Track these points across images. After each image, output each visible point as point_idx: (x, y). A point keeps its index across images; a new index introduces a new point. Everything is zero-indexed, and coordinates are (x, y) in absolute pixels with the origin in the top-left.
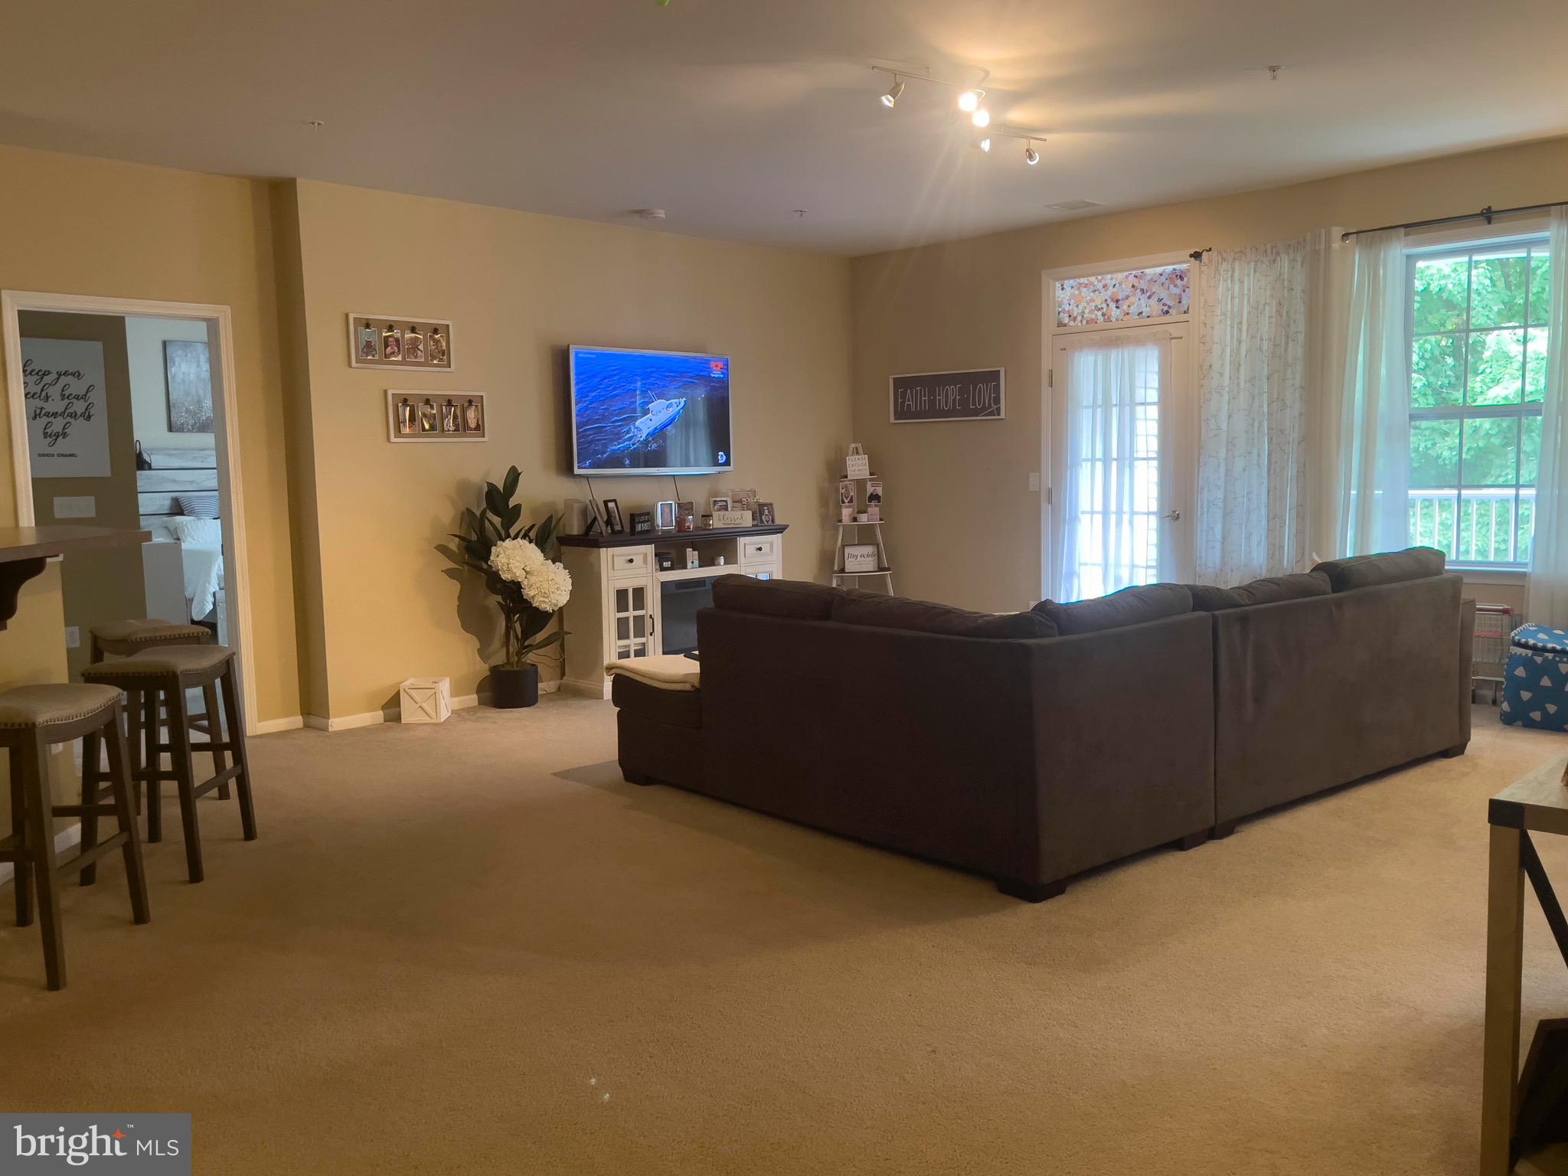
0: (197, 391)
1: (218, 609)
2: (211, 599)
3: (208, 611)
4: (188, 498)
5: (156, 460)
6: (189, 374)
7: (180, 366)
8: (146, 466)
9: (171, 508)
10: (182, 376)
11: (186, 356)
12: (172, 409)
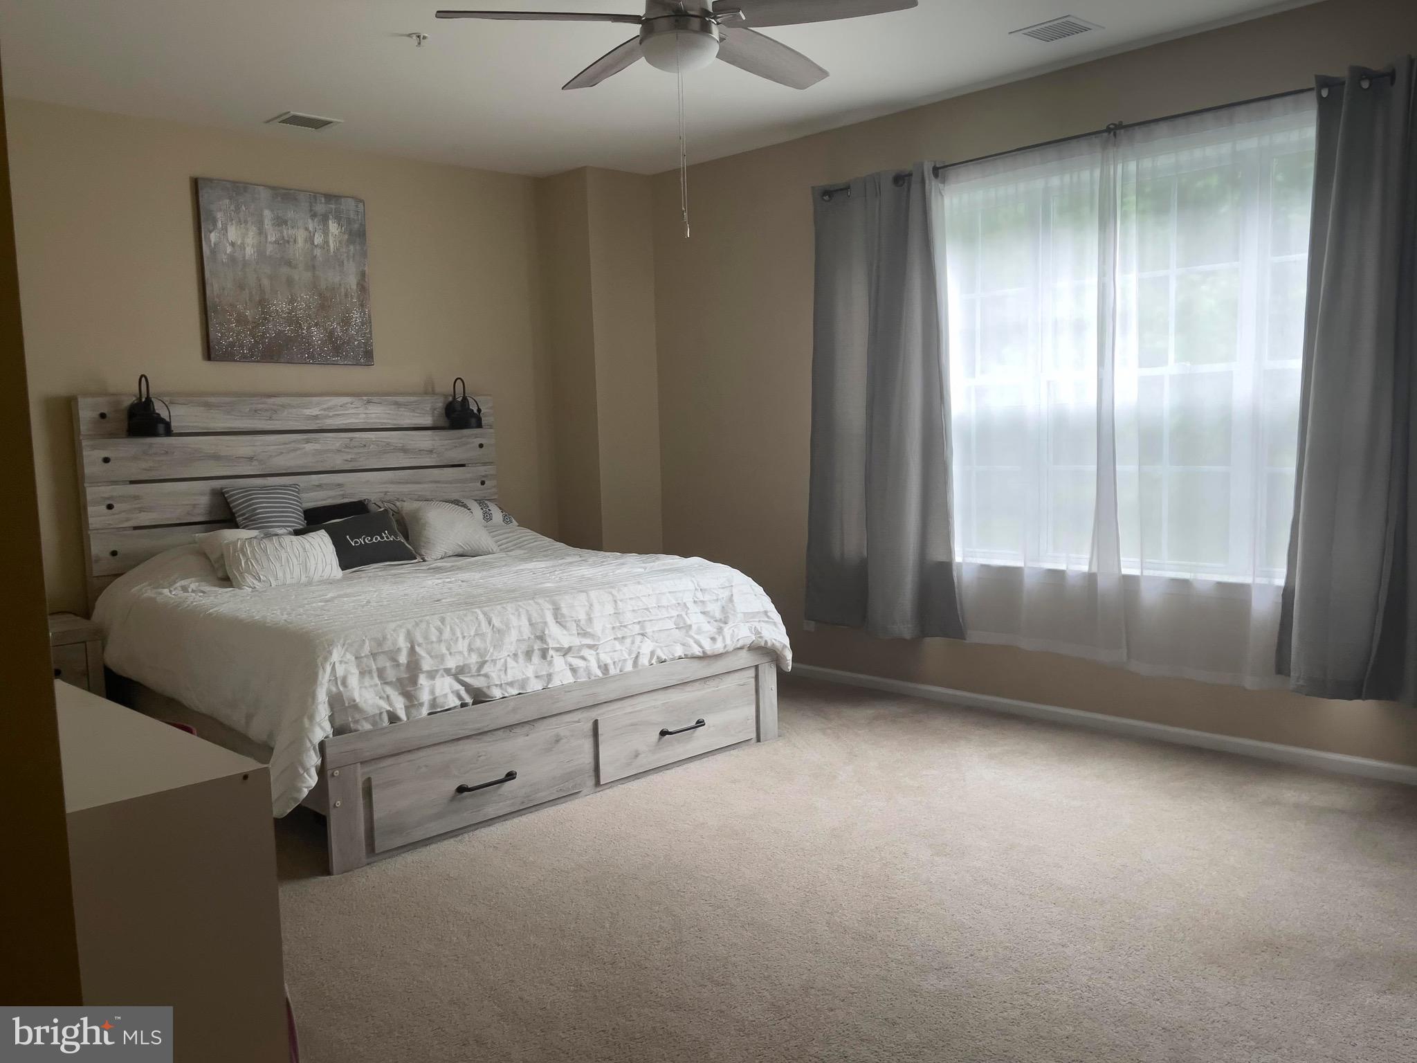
0: (259, 279)
1: (331, 784)
2: (313, 760)
3: (306, 792)
4: (247, 489)
5: (180, 416)
6: (243, 247)
7: (225, 229)
8: (161, 428)
9: (212, 508)
10: (229, 250)
11: (237, 209)
12: (211, 314)
